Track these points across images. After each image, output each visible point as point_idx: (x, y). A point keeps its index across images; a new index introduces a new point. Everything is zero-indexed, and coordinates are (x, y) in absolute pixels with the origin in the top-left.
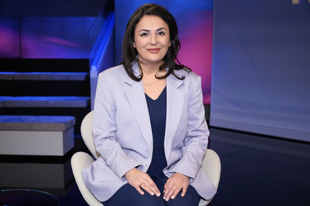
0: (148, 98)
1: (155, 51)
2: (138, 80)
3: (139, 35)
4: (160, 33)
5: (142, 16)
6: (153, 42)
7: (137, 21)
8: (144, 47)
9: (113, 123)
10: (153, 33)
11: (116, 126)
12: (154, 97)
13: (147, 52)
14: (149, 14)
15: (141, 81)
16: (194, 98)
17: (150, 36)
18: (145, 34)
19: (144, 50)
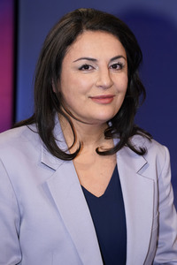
0: (87, 194)
1: (107, 101)
2: (69, 157)
3: (75, 68)
4: (114, 67)
5: (78, 31)
6: (106, 82)
7: (70, 41)
8: (85, 93)
9: (16, 245)
10: (103, 64)
11: (21, 252)
12: (98, 191)
13: (90, 101)
14: (93, 28)
15: (76, 160)
16: (164, 190)
17: (96, 71)
18: (86, 67)
19: (84, 98)
